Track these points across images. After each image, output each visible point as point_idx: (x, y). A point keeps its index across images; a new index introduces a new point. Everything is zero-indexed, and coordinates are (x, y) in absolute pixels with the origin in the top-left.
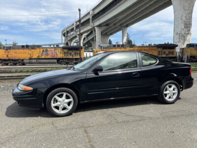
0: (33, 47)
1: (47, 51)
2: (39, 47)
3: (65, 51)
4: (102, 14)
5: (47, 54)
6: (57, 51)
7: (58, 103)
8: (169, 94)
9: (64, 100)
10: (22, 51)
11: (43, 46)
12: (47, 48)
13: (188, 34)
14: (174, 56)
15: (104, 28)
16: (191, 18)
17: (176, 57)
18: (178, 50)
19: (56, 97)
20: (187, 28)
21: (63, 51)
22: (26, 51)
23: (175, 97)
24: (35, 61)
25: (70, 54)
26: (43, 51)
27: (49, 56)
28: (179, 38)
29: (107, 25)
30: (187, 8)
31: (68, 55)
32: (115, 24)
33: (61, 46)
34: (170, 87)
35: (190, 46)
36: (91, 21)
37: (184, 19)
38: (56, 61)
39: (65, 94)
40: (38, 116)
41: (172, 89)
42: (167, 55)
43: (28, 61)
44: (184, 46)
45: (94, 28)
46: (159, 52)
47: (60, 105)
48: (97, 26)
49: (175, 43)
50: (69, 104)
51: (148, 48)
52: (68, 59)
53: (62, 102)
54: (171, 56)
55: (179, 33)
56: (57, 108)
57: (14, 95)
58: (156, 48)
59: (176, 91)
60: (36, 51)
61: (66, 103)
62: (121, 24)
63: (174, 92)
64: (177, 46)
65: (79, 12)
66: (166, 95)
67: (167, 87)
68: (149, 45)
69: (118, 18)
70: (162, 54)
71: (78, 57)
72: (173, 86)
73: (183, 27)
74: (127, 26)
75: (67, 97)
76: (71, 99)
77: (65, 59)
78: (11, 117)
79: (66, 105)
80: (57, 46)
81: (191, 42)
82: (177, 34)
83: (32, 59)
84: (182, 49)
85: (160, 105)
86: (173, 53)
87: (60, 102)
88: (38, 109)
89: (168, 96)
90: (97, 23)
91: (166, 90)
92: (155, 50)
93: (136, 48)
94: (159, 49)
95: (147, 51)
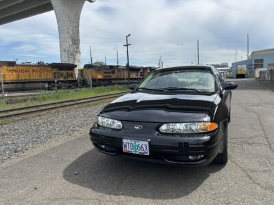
14: (73, 79)
16: (79, 33)
17: (76, 81)
18: (76, 71)
20: (75, 44)
28: (68, 57)
30: (72, 19)
35: (87, 67)
37: (71, 33)
42: (65, 77)
44: (82, 67)
46: (55, 73)
51: (39, 69)
54: (70, 79)
55: (67, 49)
58: (50, 68)
64: (76, 66)
68: (39, 63)
70: (59, 77)
73: (71, 43)
82: (65, 51)
84: (81, 71)
86: (72, 75)
92: (49, 71)
93: (19, 68)
94: (55, 70)
95: (37, 71)
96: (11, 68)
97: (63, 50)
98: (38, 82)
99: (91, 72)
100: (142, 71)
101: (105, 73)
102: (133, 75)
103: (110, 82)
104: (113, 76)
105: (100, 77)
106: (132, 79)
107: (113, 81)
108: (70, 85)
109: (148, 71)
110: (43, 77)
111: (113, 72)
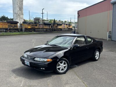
17: (18, 29)
18: (19, 25)
19: (59, 63)
28: (17, 17)
37: (19, 5)
42: (13, 27)
46: (9, 25)
51: (2, 23)
54: (15, 28)
58: (7, 23)
64: (18, 22)
70: (10, 27)
73: (18, 9)
82: (15, 13)
84: (21, 24)
86: (16, 26)
92: (6, 24)
94: (9, 24)
95: (1, 25)
98: (2, 29)
100: (52, 25)
101: (32, 26)
102: (47, 27)
103: (35, 30)
104: (36, 27)
105: (29, 27)
106: (46, 29)
107: (36, 30)
108: (15, 30)
109: (56, 25)
110: (4, 27)
111: (36, 26)
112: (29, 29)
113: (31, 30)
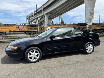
0: (11, 25)
1: (19, 27)
2: (14, 25)
3: (29, 27)
4: (48, 8)
5: (19, 29)
6: (25, 27)
7: (31, 56)
8: (88, 49)
9: (34, 54)
10: (5, 27)
11: (17, 25)
12: (19, 26)
13: (92, 18)
14: (86, 29)
15: (49, 15)
16: (94, 10)
18: (87, 26)
19: (30, 52)
20: (92, 15)
21: (28, 27)
22: (7, 27)
23: (91, 50)
24: (12, 33)
25: (32, 29)
26: (17, 27)
27: (20, 30)
28: (88, 20)
29: (51, 13)
30: (92, 5)
31: (30, 30)
32: (55, 13)
33: (27, 24)
34: (89, 45)
35: (93, 24)
36: (42, 11)
37: (90, 11)
38: (24, 32)
39: (35, 50)
40: (20, 63)
41: (90, 46)
43: (8, 33)
44: (91, 24)
45: (44, 15)
47: (32, 56)
48: (46, 14)
49: (86, 23)
50: (37, 56)
51: (73, 26)
52: (31, 31)
53: (34, 55)
56: (31, 58)
57: (6, 51)
59: (92, 47)
60: (13, 27)
61: (36, 55)
62: (58, 13)
63: (91, 48)
64: (87, 24)
65: (36, 6)
66: (87, 49)
67: (88, 45)
68: (73, 24)
69: (57, 10)
71: (36, 30)
72: (91, 45)
73: (90, 15)
74: (61, 14)
75: (36, 52)
76: (38, 53)
77: (29, 31)
78: (5, 64)
79: (36, 56)
80: (24, 24)
81: (94, 22)
82: (87, 18)
83: (11, 32)
84: (90, 26)
85: (84, 55)
86: (85, 28)
87: (32, 55)
88: (20, 59)
89: (88, 50)
90: (46, 12)
91: (87, 47)
93: (66, 26)
94: (78, 26)
96: (64, 26)
97: (86, 18)
99: (94, 26)
101: (101, 27)
105: (98, 28)
112: (98, 30)
113: (99, 31)
